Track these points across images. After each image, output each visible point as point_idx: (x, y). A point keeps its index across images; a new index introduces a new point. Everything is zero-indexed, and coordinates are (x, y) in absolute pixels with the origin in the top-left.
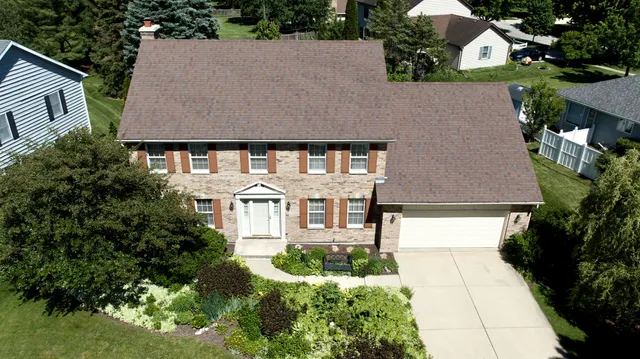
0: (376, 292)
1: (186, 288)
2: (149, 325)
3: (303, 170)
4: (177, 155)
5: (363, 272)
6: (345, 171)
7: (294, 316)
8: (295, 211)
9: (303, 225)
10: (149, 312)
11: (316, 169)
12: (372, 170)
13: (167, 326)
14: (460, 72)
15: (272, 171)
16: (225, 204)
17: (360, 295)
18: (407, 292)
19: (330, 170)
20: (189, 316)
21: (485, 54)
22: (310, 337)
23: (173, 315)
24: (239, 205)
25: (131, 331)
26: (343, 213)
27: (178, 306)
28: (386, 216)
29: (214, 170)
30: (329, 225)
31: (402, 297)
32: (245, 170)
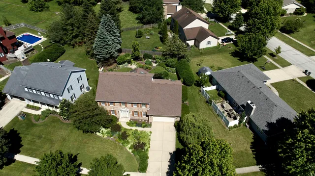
0: (145, 132)
1: (109, 129)
2: (102, 136)
3: (132, 107)
4: (107, 103)
5: (144, 127)
6: (141, 107)
7: (128, 136)
8: (131, 113)
9: (133, 116)
10: (102, 133)
11: (135, 107)
12: (146, 107)
13: (105, 137)
14: (199, 50)
15: (126, 106)
16: (117, 111)
17: (141, 132)
18: (151, 132)
19: (138, 107)
20: (109, 135)
21: (209, 44)
22: (130, 141)
23: (106, 135)
24: (120, 112)
25: (99, 137)
26: (141, 114)
27: (107, 133)
28: (150, 116)
29: (114, 106)
30: (139, 116)
31: (149, 134)
32: (121, 106)
